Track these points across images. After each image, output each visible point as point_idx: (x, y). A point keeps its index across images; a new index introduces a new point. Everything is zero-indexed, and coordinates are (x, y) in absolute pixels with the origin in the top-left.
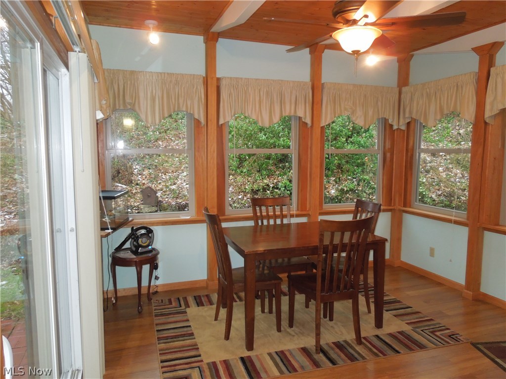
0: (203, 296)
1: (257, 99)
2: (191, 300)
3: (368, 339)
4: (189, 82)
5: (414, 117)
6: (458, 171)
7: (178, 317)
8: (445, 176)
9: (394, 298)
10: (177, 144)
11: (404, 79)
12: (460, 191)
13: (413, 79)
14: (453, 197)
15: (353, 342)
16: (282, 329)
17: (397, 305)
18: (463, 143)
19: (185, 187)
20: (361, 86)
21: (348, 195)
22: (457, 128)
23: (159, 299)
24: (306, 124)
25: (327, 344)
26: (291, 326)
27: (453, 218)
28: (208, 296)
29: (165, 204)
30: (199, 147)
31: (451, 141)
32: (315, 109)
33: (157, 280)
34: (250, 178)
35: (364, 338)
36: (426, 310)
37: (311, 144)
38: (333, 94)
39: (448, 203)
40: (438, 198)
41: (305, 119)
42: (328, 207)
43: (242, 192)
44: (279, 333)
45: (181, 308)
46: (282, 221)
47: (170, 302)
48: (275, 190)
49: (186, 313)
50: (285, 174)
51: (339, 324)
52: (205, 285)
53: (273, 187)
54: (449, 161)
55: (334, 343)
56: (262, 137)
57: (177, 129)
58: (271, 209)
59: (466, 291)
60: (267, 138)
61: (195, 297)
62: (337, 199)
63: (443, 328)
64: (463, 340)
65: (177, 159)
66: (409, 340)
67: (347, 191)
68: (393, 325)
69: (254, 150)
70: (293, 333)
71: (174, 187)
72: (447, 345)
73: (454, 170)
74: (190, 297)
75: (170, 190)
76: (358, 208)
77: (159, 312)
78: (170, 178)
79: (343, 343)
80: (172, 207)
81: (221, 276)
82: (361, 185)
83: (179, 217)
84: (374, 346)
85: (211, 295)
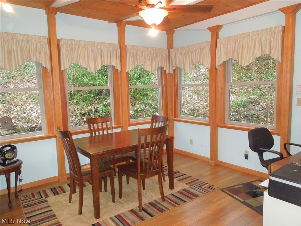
0: (57, 187)
1: (86, 54)
2: (49, 192)
3: (168, 197)
4: (37, 41)
5: (178, 66)
6: (196, 97)
7: (41, 205)
8: (189, 100)
9: (175, 170)
10: (22, 86)
11: (170, 45)
12: (198, 107)
13: (175, 45)
14: (195, 110)
15: (159, 200)
16: (116, 200)
17: (178, 174)
18: (196, 81)
19: (33, 114)
20: (148, 48)
21: (140, 113)
22: (193, 73)
23: (25, 195)
24: (117, 70)
25: (145, 204)
26: (121, 197)
27: (202, 122)
28: (60, 187)
29: (19, 128)
30: (47, 87)
31: (190, 80)
32: (122, 61)
33: (21, 182)
34: (79, 107)
35: (166, 197)
36: (194, 174)
37: (121, 83)
38: (132, 52)
39: (193, 114)
40: (188, 112)
41: (117, 67)
42: (133, 121)
43: (74, 115)
44: (114, 203)
45: (42, 199)
46: (108, 132)
47: (33, 196)
48: (96, 113)
49: (47, 201)
50: (101, 102)
51: (149, 191)
52: (57, 180)
53: (95, 111)
54: (190, 91)
55: (149, 203)
56: (85, 80)
57: (21, 76)
58: (100, 124)
59: (211, 161)
60: (88, 80)
61: (51, 189)
62: (134, 116)
63: (205, 183)
64: (216, 188)
65: (24, 96)
66: (189, 193)
67: (139, 111)
68: (179, 186)
69: (81, 88)
70: (123, 202)
71: (24, 115)
72: (209, 192)
73: (194, 96)
74: (48, 190)
75: (22, 117)
76: (153, 120)
77: (25, 205)
78: (21, 109)
79: (154, 202)
80: (24, 129)
81: (72, 172)
82: (147, 107)
83: (35, 135)
84: (172, 201)
85: (63, 186)
